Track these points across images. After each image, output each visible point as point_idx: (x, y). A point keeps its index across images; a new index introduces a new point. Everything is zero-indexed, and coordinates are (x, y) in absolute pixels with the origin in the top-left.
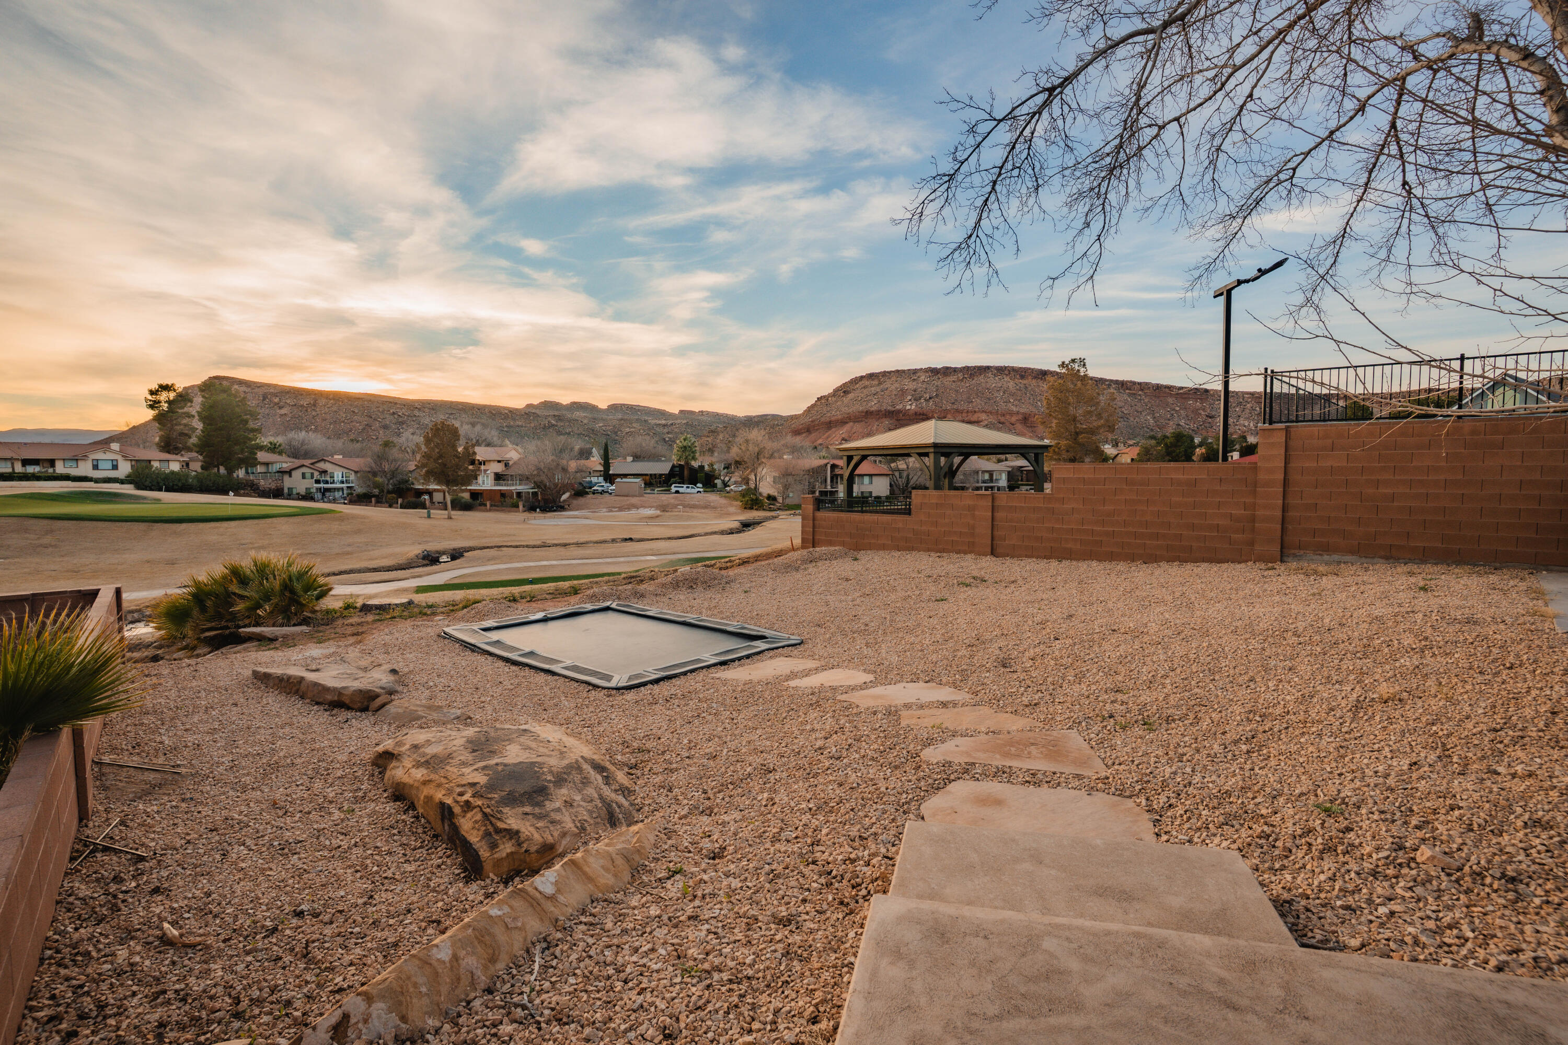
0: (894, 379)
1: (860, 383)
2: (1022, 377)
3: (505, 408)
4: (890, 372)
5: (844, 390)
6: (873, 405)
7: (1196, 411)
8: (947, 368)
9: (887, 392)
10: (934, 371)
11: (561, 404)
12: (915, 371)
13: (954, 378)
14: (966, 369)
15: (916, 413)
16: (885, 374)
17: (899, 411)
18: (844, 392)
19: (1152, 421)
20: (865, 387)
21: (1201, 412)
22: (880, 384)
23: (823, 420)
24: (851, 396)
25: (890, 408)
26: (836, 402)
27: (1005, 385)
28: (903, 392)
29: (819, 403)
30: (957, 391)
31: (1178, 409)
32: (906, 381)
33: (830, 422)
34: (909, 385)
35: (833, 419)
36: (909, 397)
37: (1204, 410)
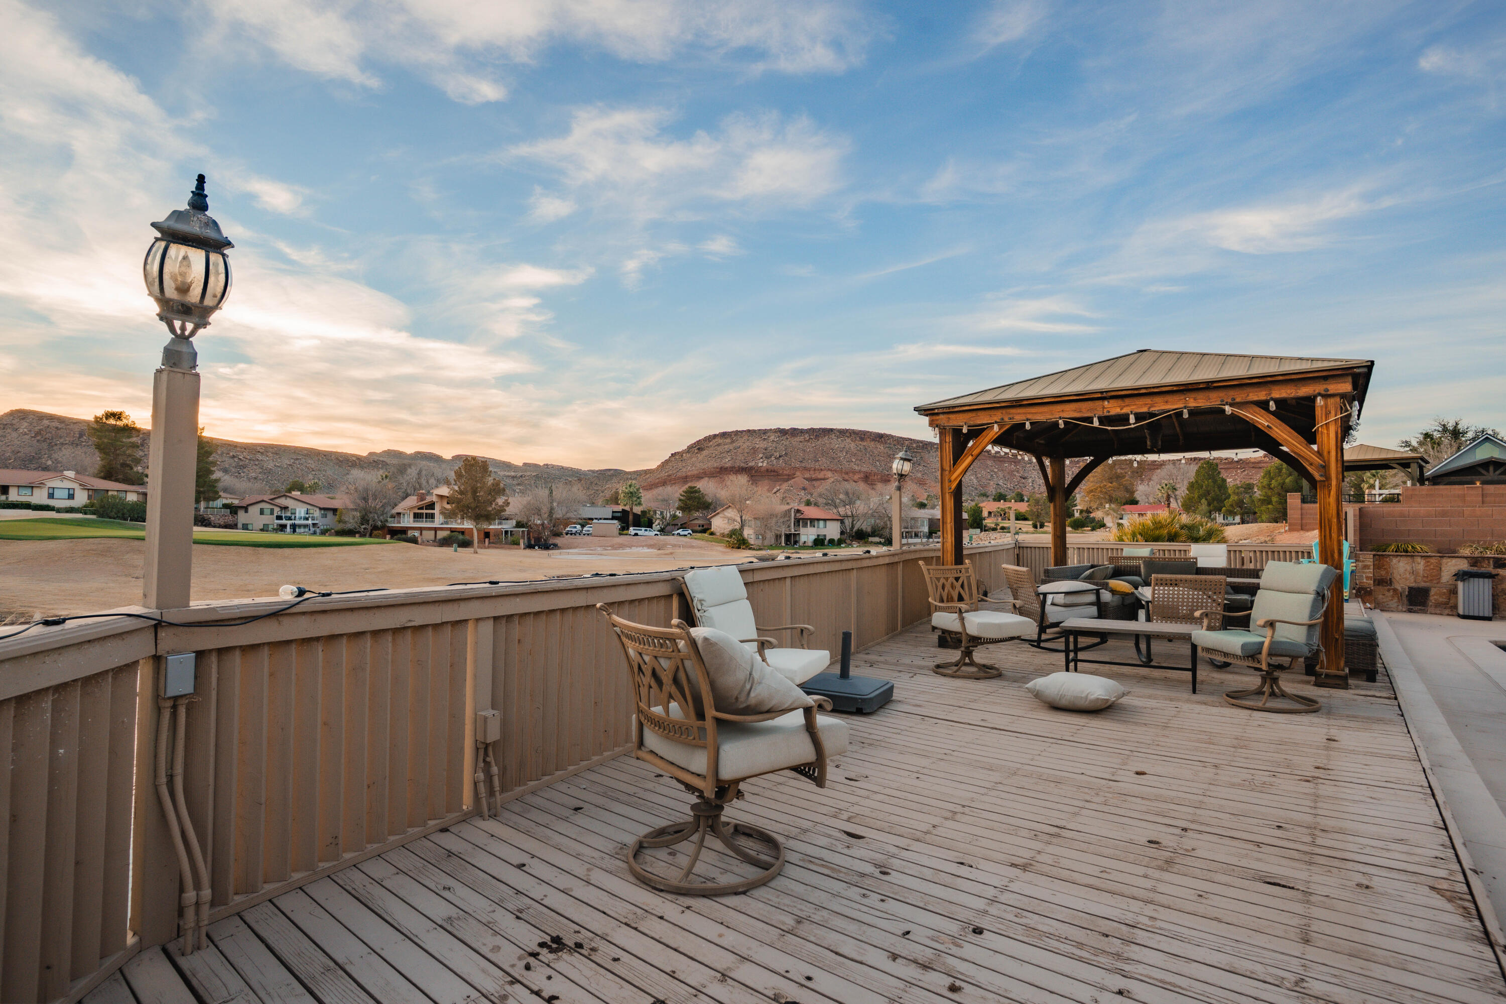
0: (746, 437)
1: (714, 441)
2: (862, 439)
3: (353, 455)
4: (742, 432)
5: (699, 447)
6: (727, 462)
7: (1011, 473)
8: (795, 429)
9: (740, 450)
10: (782, 432)
11: (405, 454)
12: (765, 432)
13: (801, 438)
14: (812, 431)
15: (767, 470)
16: (737, 433)
17: (751, 468)
18: (698, 449)
19: (975, 481)
20: (718, 445)
21: (1015, 473)
22: (733, 442)
23: (679, 474)
24: (705, 453)
25: (743, 465)
26: (691, 458)
27: (847, 446)
28: (754, 451)
29: (673, 459)
30: (804, 451)
31: (996, 470)
32: (757, 440)
33: (686, 477)
34: (760, 444)
35: (689, 474)
36: (761, 455)
37: (1018, 472)
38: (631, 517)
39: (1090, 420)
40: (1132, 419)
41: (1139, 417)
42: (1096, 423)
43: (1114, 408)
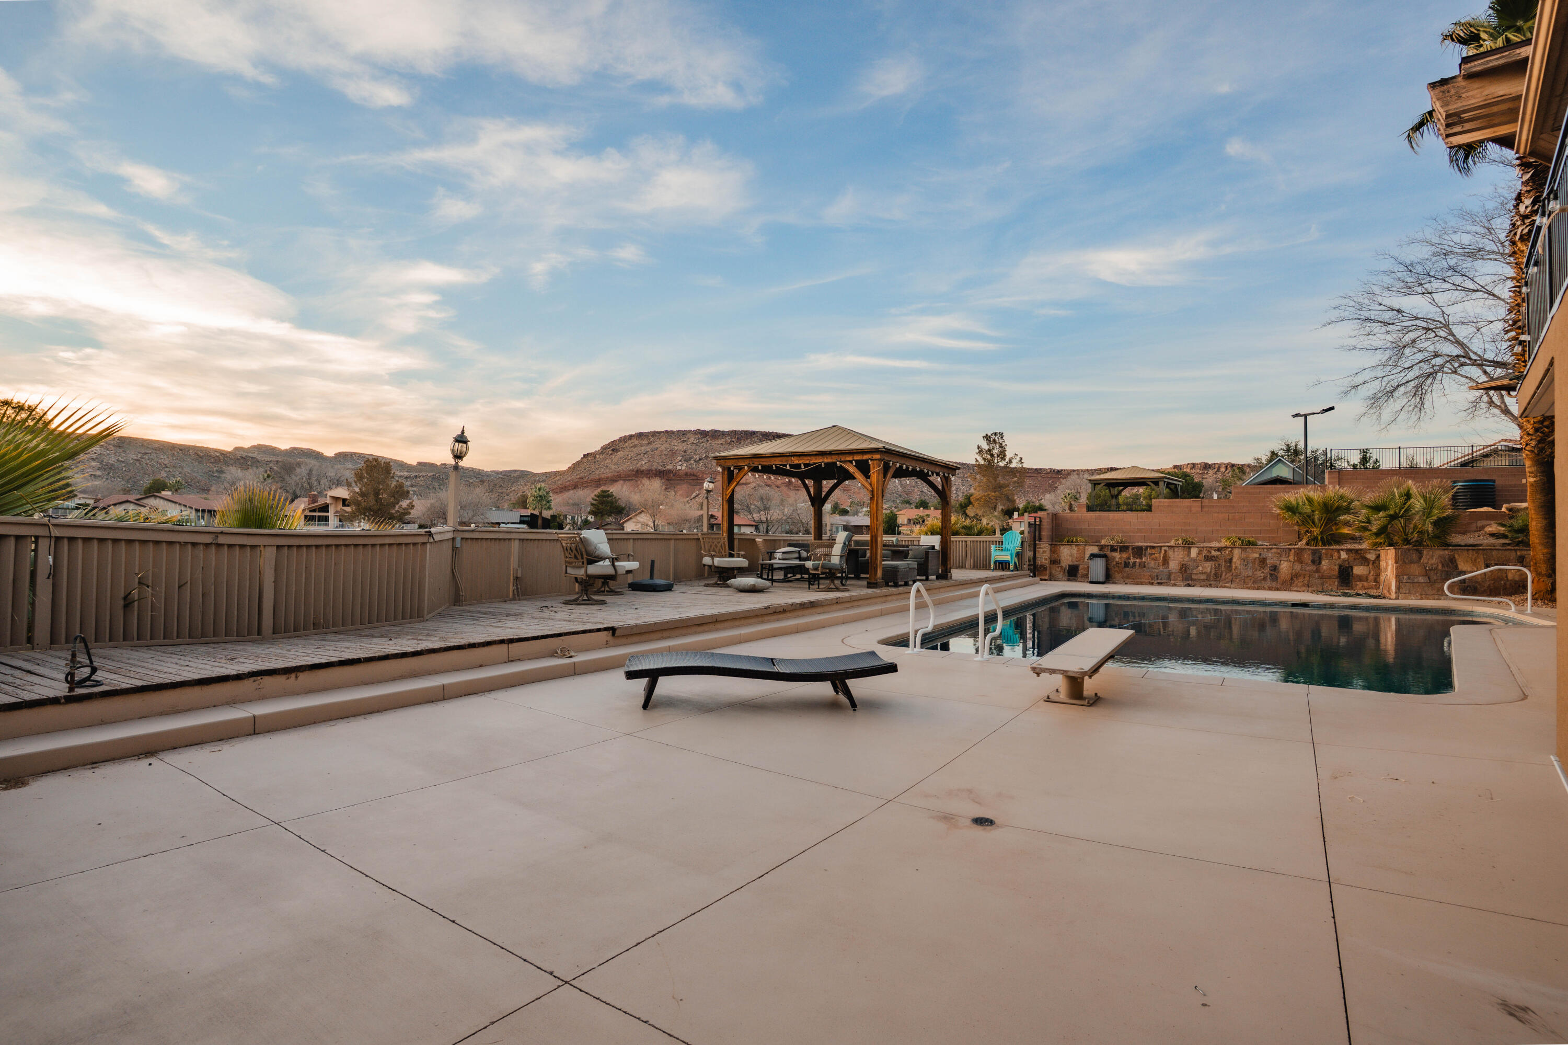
0: (663, 439)
1: (630, 442)
3: (216, 450)
4: (659, 432)
5: (613, 448)
6: (644, 464)
8: (716, 431)
9: (657, 452)
10: (703, 434)
11: (279, 450)
12: (684, 433)
13: (722, 441)
14: (734, 433)
15: (686, 474)
16: (654, 434)
17: (670, 471)
18: (613, 450)
20: (634, 446)
22: (650, 443)
23: (592, 477)
24: (620, 454)
25: (660, 468)
26: (605, 459)
28: (673, 453)
29: (585, 460)
32: (676, 442)
33: (600, 480)
34: (680, 446)
35: (602, 476)
36: (679, 458)
38: (540, 522)
39: (785, 466)
40: (802, 466)
41: (806, 465)
42: (788, 467)
43: (796, 461)
